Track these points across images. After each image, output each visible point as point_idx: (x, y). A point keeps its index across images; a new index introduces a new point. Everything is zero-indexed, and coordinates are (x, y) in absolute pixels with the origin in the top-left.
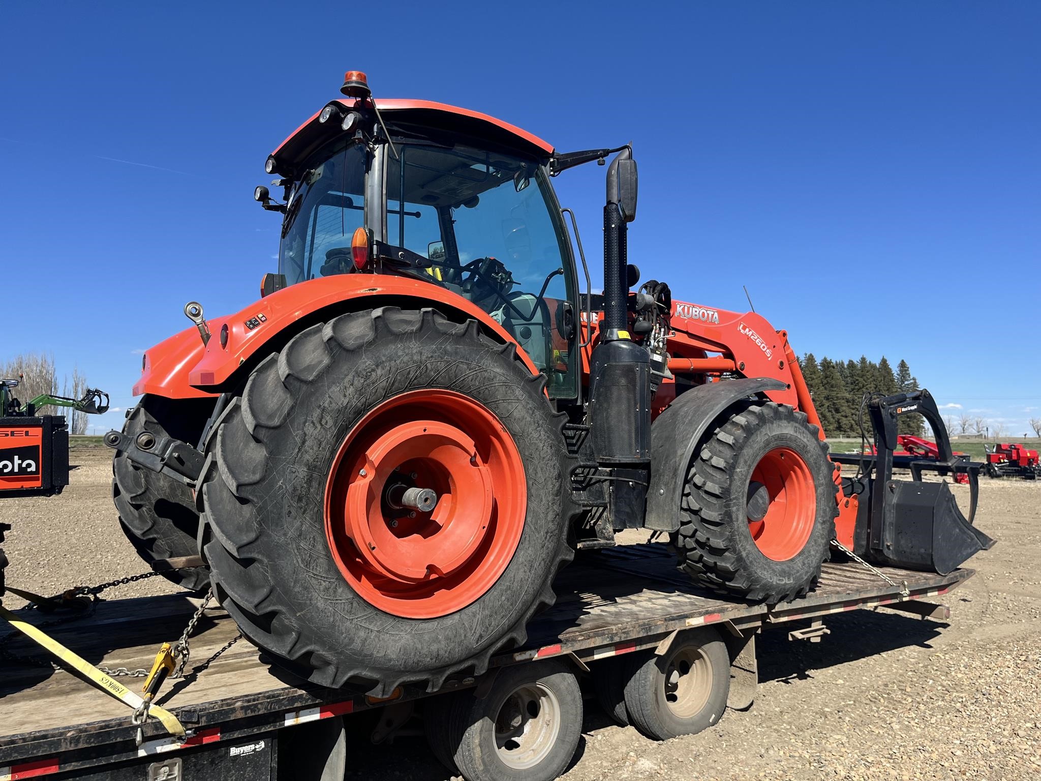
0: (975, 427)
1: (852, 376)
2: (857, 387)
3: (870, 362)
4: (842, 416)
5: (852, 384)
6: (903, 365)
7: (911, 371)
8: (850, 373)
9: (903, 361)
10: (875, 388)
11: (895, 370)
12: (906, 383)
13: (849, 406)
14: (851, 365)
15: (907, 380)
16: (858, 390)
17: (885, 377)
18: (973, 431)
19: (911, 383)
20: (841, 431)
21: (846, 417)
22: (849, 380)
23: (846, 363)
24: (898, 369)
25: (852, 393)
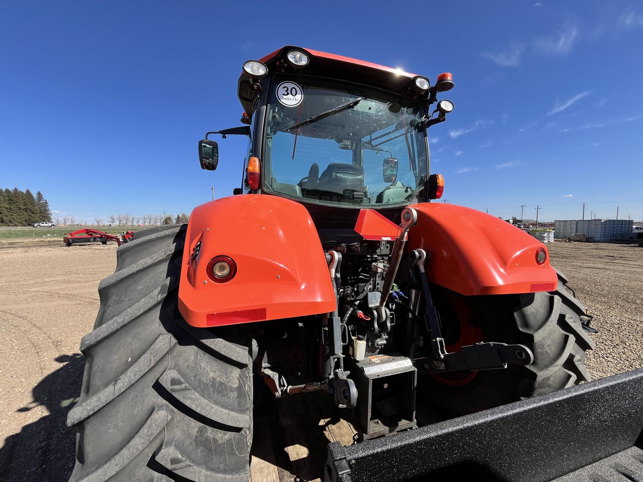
0: (70, 221)
1: (8, 196)
2: (12, 202)
3: (20, 191)
4: (4, 216)
5: (8, 200)
6: (39, 194)
7: (43, 197)
8: (7, 195)
9: (39, 192)
10: (24, 203)
11: (35, 196)
12: (41, 202)
13: (7, 211)
14: (7, 191)
15: (42, 201)
16: (13, 203)
17: (29, 198)
18: (69, 223)
19: (44, 202)
20: (3, 223)
21: (6, 216)
22: (7, 198)
23: (4, 190)
24: (36, 195)
25: (9, 205)
